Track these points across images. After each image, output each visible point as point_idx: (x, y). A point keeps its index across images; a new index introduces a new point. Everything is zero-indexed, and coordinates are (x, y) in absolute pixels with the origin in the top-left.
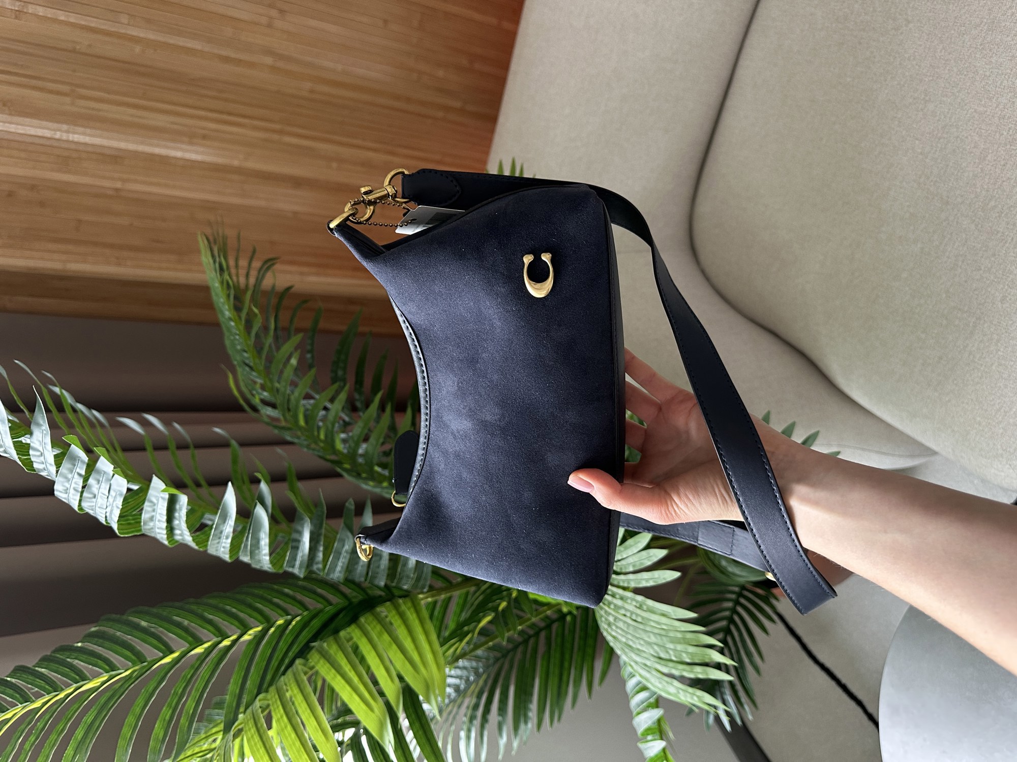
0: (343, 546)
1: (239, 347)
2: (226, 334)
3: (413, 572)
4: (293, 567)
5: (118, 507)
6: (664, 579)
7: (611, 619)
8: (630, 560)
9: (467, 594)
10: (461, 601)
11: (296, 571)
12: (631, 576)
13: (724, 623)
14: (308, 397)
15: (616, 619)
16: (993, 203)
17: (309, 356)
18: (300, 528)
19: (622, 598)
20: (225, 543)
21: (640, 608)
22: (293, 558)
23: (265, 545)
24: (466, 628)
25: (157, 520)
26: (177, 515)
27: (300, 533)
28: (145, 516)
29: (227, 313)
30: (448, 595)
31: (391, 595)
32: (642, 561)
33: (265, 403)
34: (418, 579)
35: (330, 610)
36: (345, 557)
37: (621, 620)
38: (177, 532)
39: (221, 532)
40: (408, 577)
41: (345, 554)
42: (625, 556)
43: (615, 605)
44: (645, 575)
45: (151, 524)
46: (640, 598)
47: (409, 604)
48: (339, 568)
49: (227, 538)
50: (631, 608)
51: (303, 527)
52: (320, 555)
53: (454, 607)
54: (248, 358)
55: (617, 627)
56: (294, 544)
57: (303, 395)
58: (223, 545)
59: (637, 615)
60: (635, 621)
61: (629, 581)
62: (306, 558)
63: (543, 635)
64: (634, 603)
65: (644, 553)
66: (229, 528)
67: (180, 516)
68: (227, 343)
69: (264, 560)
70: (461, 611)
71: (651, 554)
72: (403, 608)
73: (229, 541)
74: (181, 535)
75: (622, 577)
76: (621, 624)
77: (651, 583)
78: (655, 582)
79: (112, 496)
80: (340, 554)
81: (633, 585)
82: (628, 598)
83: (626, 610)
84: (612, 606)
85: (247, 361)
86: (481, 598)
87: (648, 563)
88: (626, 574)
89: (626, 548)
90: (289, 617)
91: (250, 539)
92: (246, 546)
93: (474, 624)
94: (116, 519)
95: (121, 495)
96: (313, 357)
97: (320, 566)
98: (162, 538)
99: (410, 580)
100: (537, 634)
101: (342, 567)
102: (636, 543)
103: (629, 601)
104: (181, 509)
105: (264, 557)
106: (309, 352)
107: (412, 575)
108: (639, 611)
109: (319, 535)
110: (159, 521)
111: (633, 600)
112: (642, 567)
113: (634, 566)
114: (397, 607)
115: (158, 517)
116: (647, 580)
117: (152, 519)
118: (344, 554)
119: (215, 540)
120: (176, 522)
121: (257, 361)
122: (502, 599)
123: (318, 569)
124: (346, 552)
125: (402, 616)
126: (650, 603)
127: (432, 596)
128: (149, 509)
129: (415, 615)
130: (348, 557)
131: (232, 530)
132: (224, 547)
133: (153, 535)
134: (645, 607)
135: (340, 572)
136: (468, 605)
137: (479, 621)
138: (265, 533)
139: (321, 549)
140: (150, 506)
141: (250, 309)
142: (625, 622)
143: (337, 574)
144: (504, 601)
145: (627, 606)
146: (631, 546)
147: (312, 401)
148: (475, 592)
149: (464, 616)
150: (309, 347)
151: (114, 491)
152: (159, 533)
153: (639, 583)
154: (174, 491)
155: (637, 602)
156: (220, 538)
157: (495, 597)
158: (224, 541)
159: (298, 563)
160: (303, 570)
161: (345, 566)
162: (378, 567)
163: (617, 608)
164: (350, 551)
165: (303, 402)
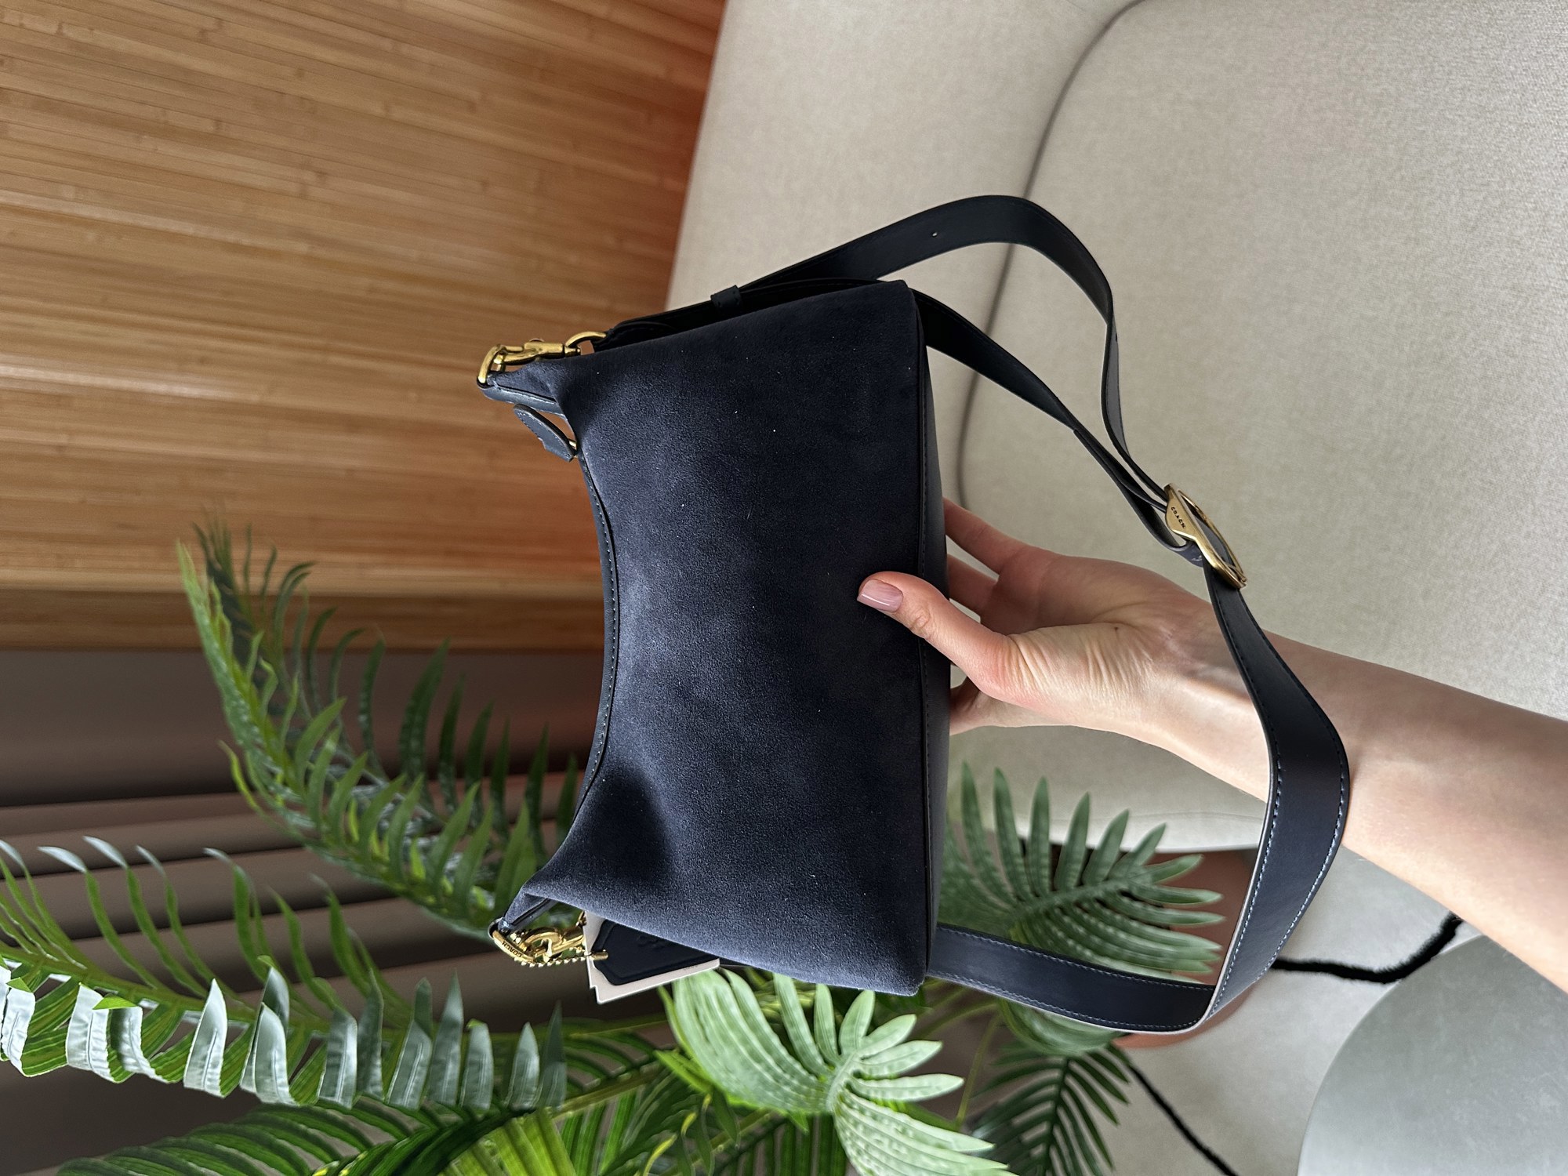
0: (415, 1056)
1: (245, 718)
2: (226, 697)
3: (535, 1084)
4: (333, 1095)
5: (21, 1037)
6: (938, 1088)
7: (862, 1146)
8: (885, 1058)
9: (633, 1097)
10: (625, 1108)
11: (338, 1099)
12: (886, 1084)
13: (1047, 1107)
14: (364, 781)
15: (868, 1145)
16: (1398, 451)
17: (362, 718)
18: (340, 1035)
19: (874, 1117)
20: (212, 1074)
21: (904, 1132)
22: (332, 1082)
23: (281, 1070)
24: (630, 1163)
25: (91, 1048)
26: (126, 1036)
27: (341, 1042)
28: (71, 1043)
29: (224, 665)
30: (601, 1103)
31: (503, 1118)
32: (902, 1061)
33: (290, 806)
34: (545, 1094)
35: (404, 1145)
36: (420, 1073)
37: (875, 1148)
38: (129, 1060)
39: (204, 1058)
40: (528, 1092)
41: (419, 1068)
42: (874, 1052)
43: (866, 1127)
44: (909, 1082)
45: (83, 1054)
46: (903, 1118)
47: (535, 1130)
48: (410, 1091)
49: (214, 1066)
50: (892, 1133)
51: (345, 1032)
52: (378, 1072)
53: (613, 1119)
54: (257, 736)
55: (871, 1157)
56: (331, 1061)
57: (356, 779)
58: (209, 1076)
59: (900, 1144)
60: (897, 1152)
61: (884, 1091)
62: (353, 1081)
63: (761, 1148)
64: (894, 1126)
65: (906, 1048)
66: (217, 1049)
67: (131, 1039)
68: (228, 710)
69: (280, 1090)
70: (625, 1125)
71: (916, 1050)
72: (524, 1139)
73: (218, 1070)
74: (137, 1064)
75: (873, 1084)
76: (876, 1155)
77: (918, 1096)
78: (924, 1093)
79: (9, 1018)
80: (411, 1068)
81: (890, 1097)
82: (883, 1117)
83: (883, 1135)
84: (861, 1128)
85: (259, 740)
86: (655, 1105)
87: (912, 1064)
88: (879, 1079)
89: (876, 1041)
90: (335, 1164)
91: (254, 1063)
92: (249, 1072)
93: (643, 1156)
94: (19, 1055)
95: (25, 1016)
96: (369, 721)
97: (380, 1088)
98: (103, 1073)
99: (533, 1096)
100: (752, 1148)
101: (415, 1089)
102: (892, 1033)
103: (886, 1122)
104: (132, 1028)
105: (280, 1089)
106: (363, 712)
107: (534, 1089)
108: (901, 1138)
109: (374, 1041)
110: (95, 1049)
111: (892, 1120)
112: (903, 1069)
113: (890, 1068)
114: (513, 1138)
115: (93, 1043)
116: (912, 1090)
117: (83, 1046)
118: (416, 1067)
119: (193, 1070)
120: (125, 1047)
121: (273, 740)
122: (689, 1108)
123: (376, 1093)
124: (421, 1064)
125: (521, 1153)
126: (918, 1126)
127: (575, 1107)
128: (79, 1032)
129: (543, 1150)
130: (424, 1072)
131: (221, 1054)
132: (210, 1080)
133: (88, 1068)
134: (911, 1133)
135: (413, 1096)
136: (634, 1119)
137: (651, 1150)
138: (280, 1051)
139: (379, 1062)
140: (79, 1028)
141: (258, 667)
142: (882, 1153)
143: (410, 1096)
144: (692, 1112)
145: (882, 1128)
146: (884, 1037)
147: (370, 789)
148: (645, 1096)
149: (629, 1137)
150: (363, 705)
151: (14, 1010)
152: (96, 1067)
153: (900, 1095)
154: (118, 1003)
155: (898, 1123)
156: (203, 1067)
157: (675, 1106)
158: (210, 1070)
159: (340, 1090)
160: (350, 1099)
161: (420, 1088)
162: (477, 1081)
163: (868, 1130)
164: (427, 1063)
165: (358, 790)
